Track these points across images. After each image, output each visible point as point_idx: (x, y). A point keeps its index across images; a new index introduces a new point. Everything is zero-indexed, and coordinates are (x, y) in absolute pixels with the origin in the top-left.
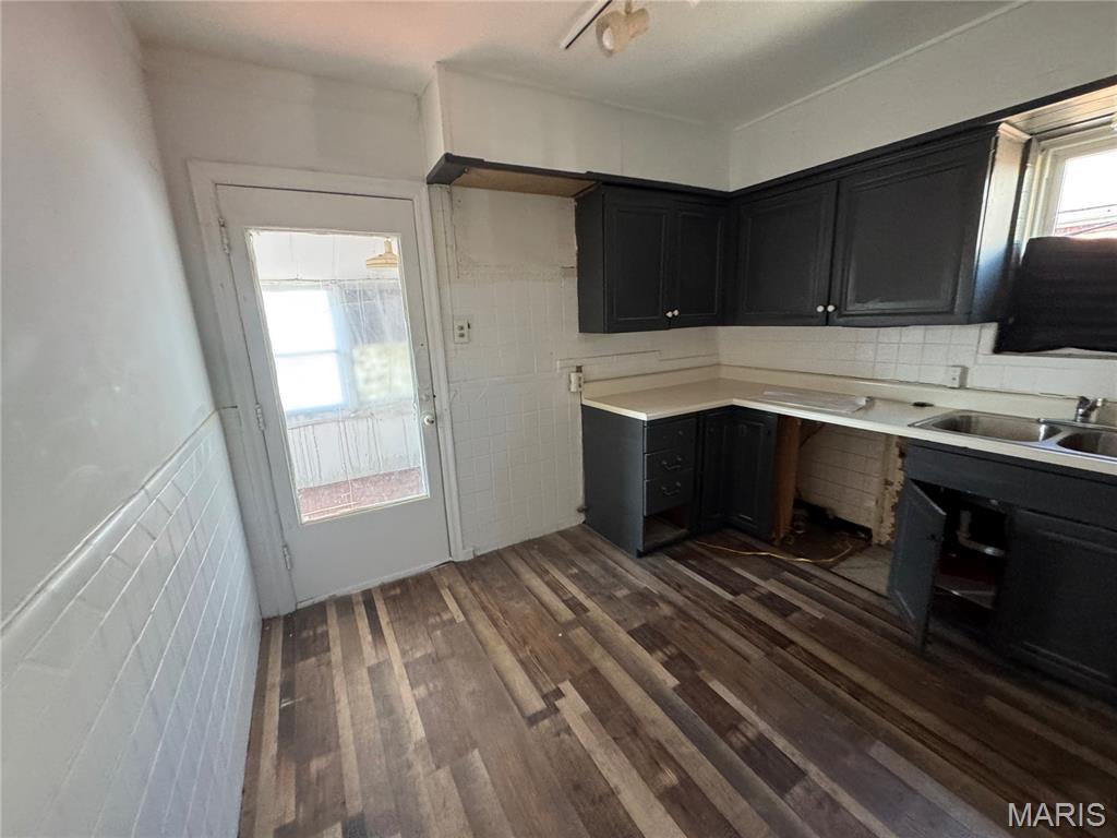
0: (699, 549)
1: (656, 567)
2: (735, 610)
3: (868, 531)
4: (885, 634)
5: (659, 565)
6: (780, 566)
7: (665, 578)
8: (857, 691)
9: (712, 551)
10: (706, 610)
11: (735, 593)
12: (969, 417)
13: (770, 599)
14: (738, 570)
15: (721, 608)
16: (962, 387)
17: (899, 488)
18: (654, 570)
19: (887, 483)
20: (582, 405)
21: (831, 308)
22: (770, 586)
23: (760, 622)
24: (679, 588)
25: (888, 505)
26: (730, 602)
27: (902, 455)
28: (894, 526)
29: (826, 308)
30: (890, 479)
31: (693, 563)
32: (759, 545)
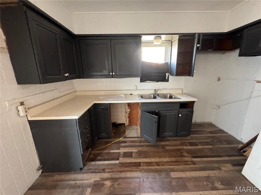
0: (97, 152)
1: (90, 169)
2: (122, 165)
3: (124, 124)
4: (147, 146)
5: (91, 168)
6: (118, 143)
7: (97, 171)
8: (158, 164)
9: (100, 150)
10: (117, 172)
11: (118, 159)
12: (142, 95)
13: (125, 154)
14: (112, 151)
15: (120, 167)
16: (137, 90)
17: (129, 113)
18: (90, 171)
19: (126, 112)
20: (29, 121)
21: (114, 74)
22: (122, 151)
23: (131, 163)
24: (104, 171)
25: (127, 117)
26: (119, 163)
27: (128, 106)
28: (129, 121)
29: (112, 74)
30: (127, 111)
31: (99, 158)
32: (109, 140)
